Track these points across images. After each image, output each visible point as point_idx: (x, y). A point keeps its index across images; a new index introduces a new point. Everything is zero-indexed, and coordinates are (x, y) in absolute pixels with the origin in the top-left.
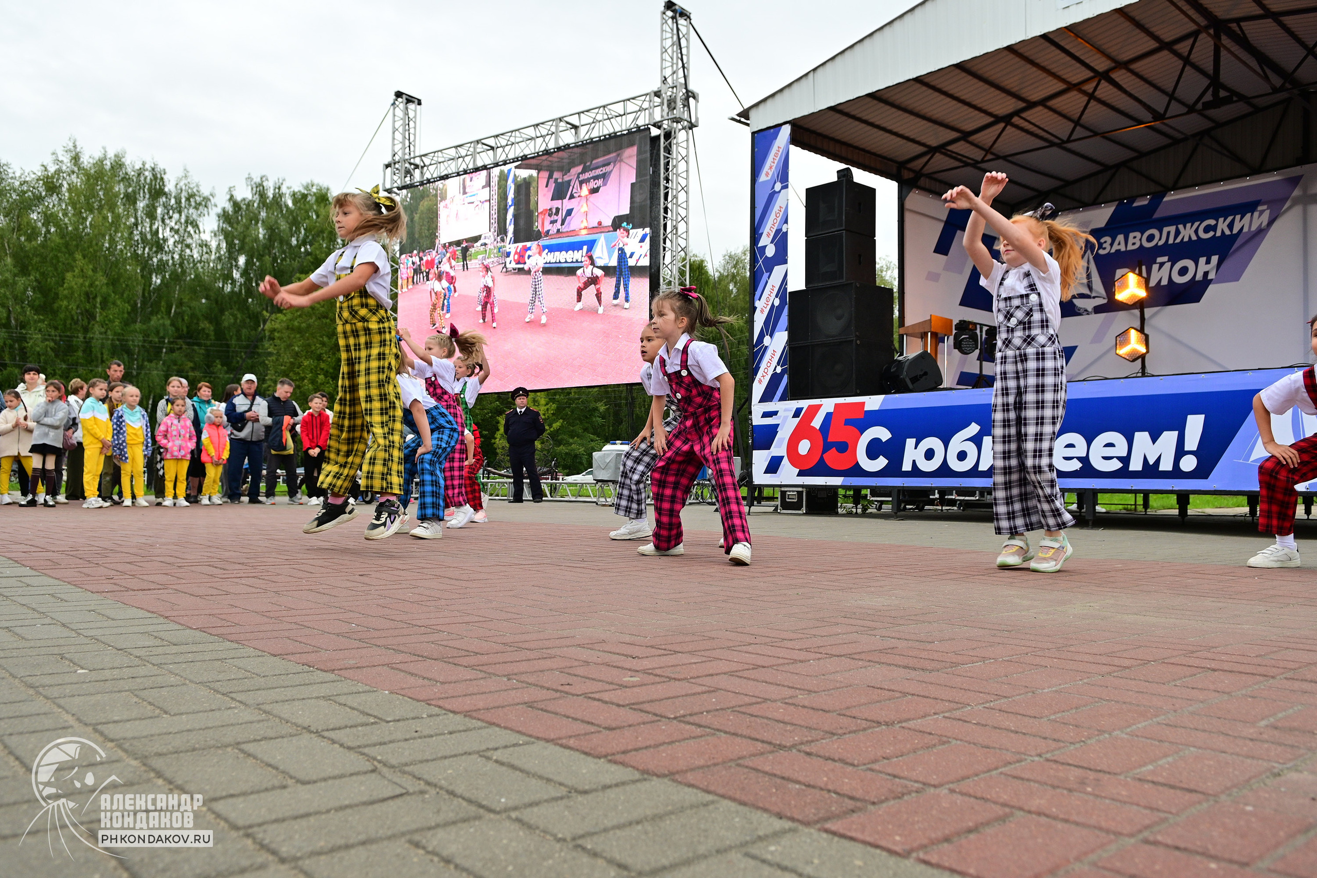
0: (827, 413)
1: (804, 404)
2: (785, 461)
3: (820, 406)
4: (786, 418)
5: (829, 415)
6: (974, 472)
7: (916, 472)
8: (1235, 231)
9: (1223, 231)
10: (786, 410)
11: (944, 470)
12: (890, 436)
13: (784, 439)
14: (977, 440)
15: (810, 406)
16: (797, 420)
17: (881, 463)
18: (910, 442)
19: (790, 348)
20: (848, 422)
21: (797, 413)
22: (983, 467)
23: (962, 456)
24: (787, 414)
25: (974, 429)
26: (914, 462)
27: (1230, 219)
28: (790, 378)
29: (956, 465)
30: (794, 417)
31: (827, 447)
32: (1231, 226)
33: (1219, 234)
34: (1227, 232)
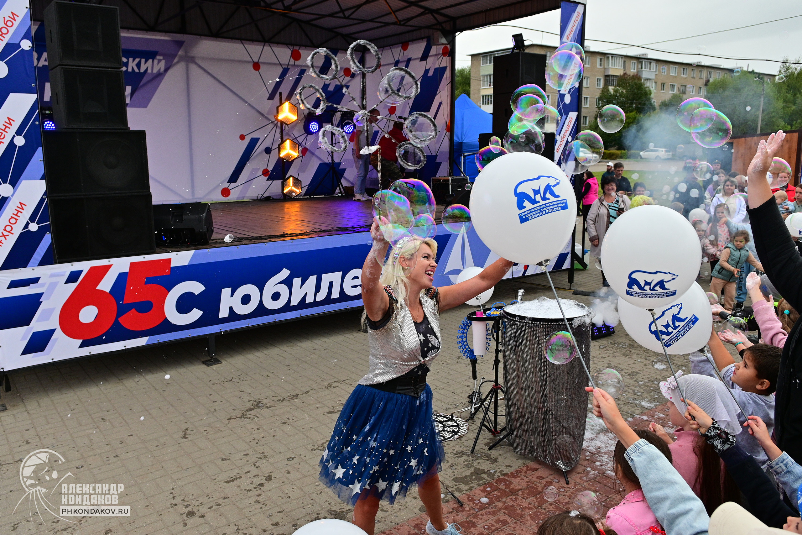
0: (121, 274)
1: (84, 266)
2: (59, 335)
3: (109, 267)
4: (53, 286)
5: (122, 277)
6: (287, 308)
7: (233, 316)
8: (142, 70)
9: (133, 69)
10: (52, 276)
11: (261, 310)
12: (204, 288)
13: (53, 309)
14: (288, 282)
15: (92, 269)
16: (74, 286)
17: (196, 314)
18: (226, 292)
19: (51, 201)
20: (150, 281)
21: (73, 277)
22: (294, 302)
23: (276, 296)
24: (54, 280)
25: (285, 273)
26: (231, 308)
27: (137, 60)
28: (54, 237)
29: (270, 304)
30: (67, 282)
31: (122, 310)
32: (138, 65)
33: (130, 70)
34: (136, 70)
